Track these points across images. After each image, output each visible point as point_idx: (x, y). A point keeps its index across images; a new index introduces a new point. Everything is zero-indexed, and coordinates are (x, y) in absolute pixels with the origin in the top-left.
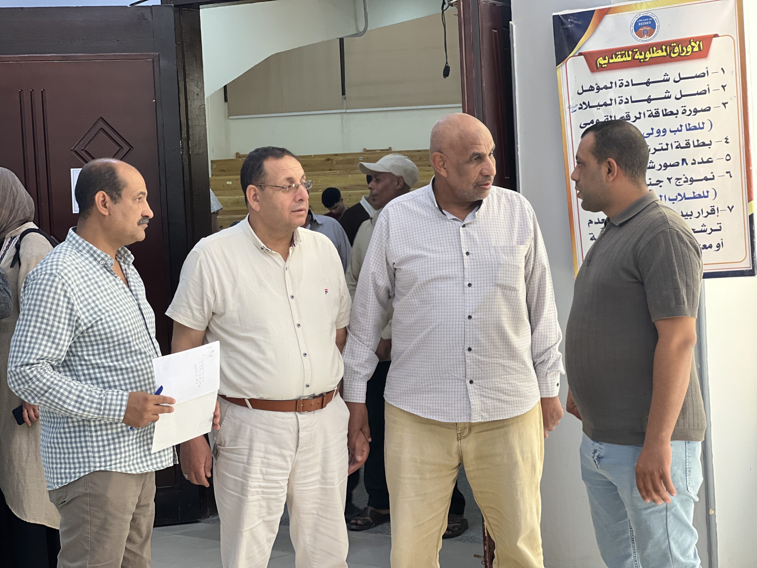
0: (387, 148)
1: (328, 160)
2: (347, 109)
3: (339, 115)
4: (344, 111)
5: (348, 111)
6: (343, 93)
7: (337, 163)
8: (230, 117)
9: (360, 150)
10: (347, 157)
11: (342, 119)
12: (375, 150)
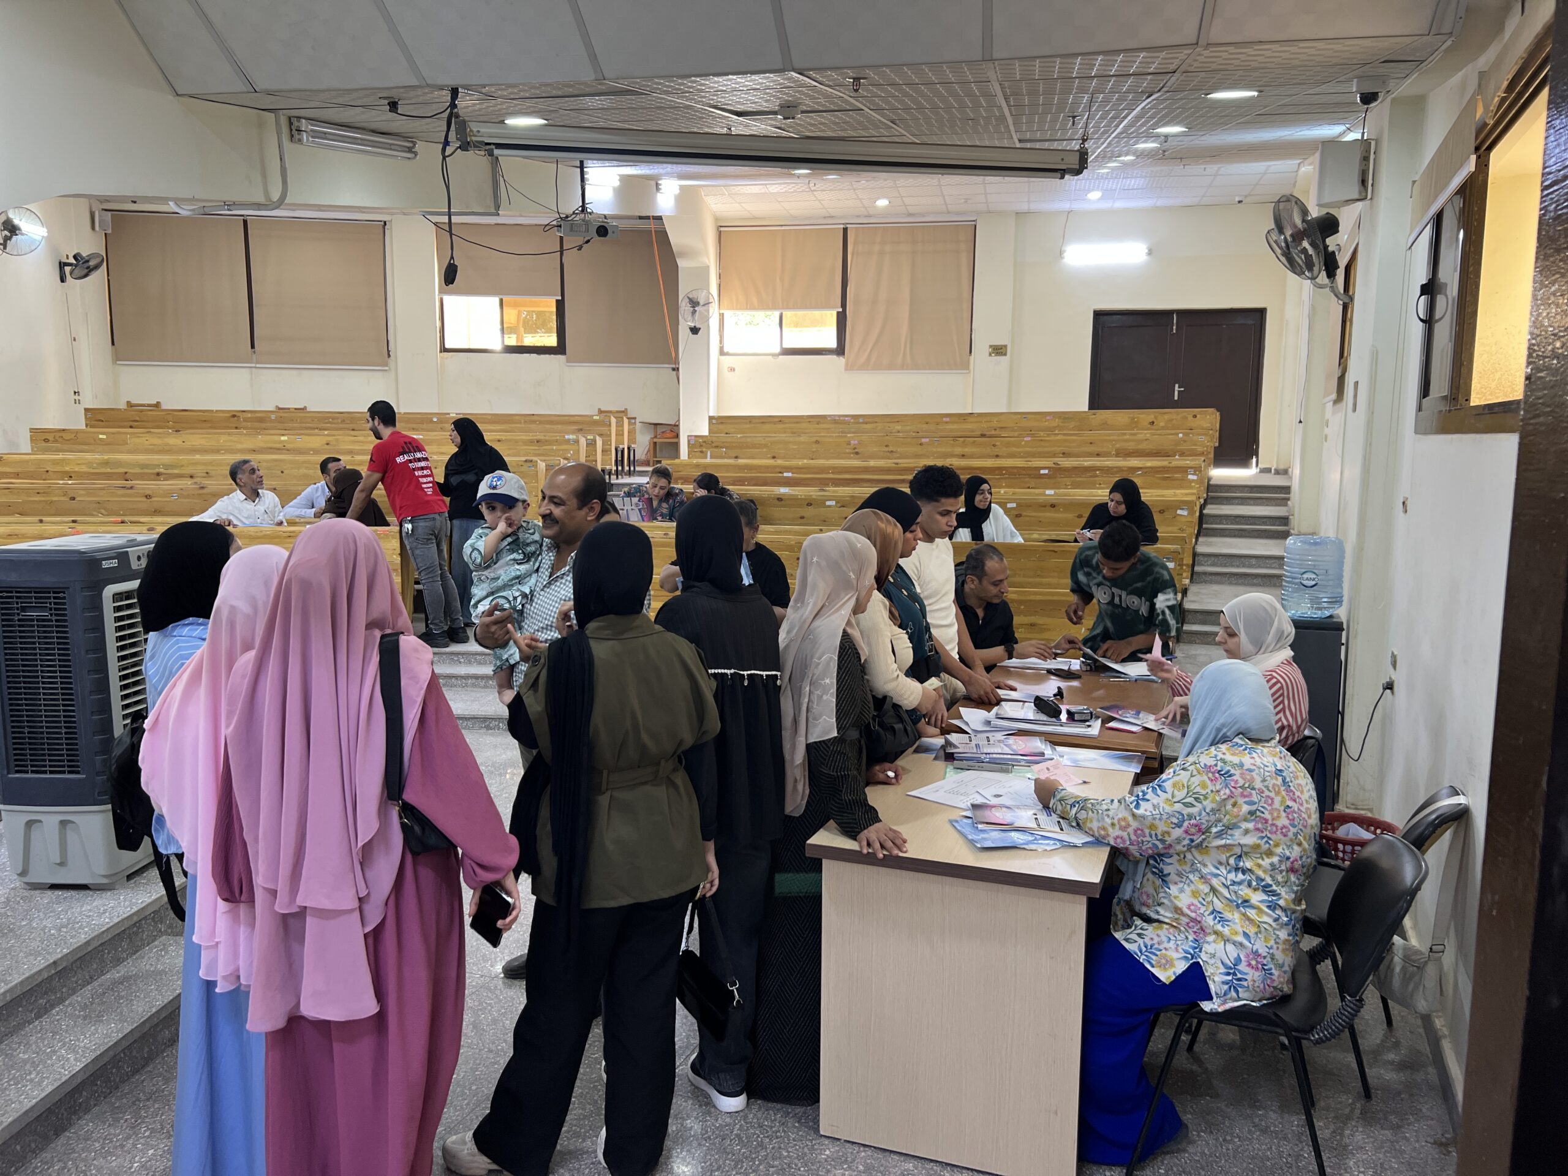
0: (302, 406)
1: (234, 416)
2: (257, 363)
3: (248, 370)
4: (253, 365)
5: (258, 366)
6: (253, 347)
7: (245, 420)
8: (118, 362)
9: (272, 408)
10: (258, 415)
11: (251, 374)
12: (289, 409)
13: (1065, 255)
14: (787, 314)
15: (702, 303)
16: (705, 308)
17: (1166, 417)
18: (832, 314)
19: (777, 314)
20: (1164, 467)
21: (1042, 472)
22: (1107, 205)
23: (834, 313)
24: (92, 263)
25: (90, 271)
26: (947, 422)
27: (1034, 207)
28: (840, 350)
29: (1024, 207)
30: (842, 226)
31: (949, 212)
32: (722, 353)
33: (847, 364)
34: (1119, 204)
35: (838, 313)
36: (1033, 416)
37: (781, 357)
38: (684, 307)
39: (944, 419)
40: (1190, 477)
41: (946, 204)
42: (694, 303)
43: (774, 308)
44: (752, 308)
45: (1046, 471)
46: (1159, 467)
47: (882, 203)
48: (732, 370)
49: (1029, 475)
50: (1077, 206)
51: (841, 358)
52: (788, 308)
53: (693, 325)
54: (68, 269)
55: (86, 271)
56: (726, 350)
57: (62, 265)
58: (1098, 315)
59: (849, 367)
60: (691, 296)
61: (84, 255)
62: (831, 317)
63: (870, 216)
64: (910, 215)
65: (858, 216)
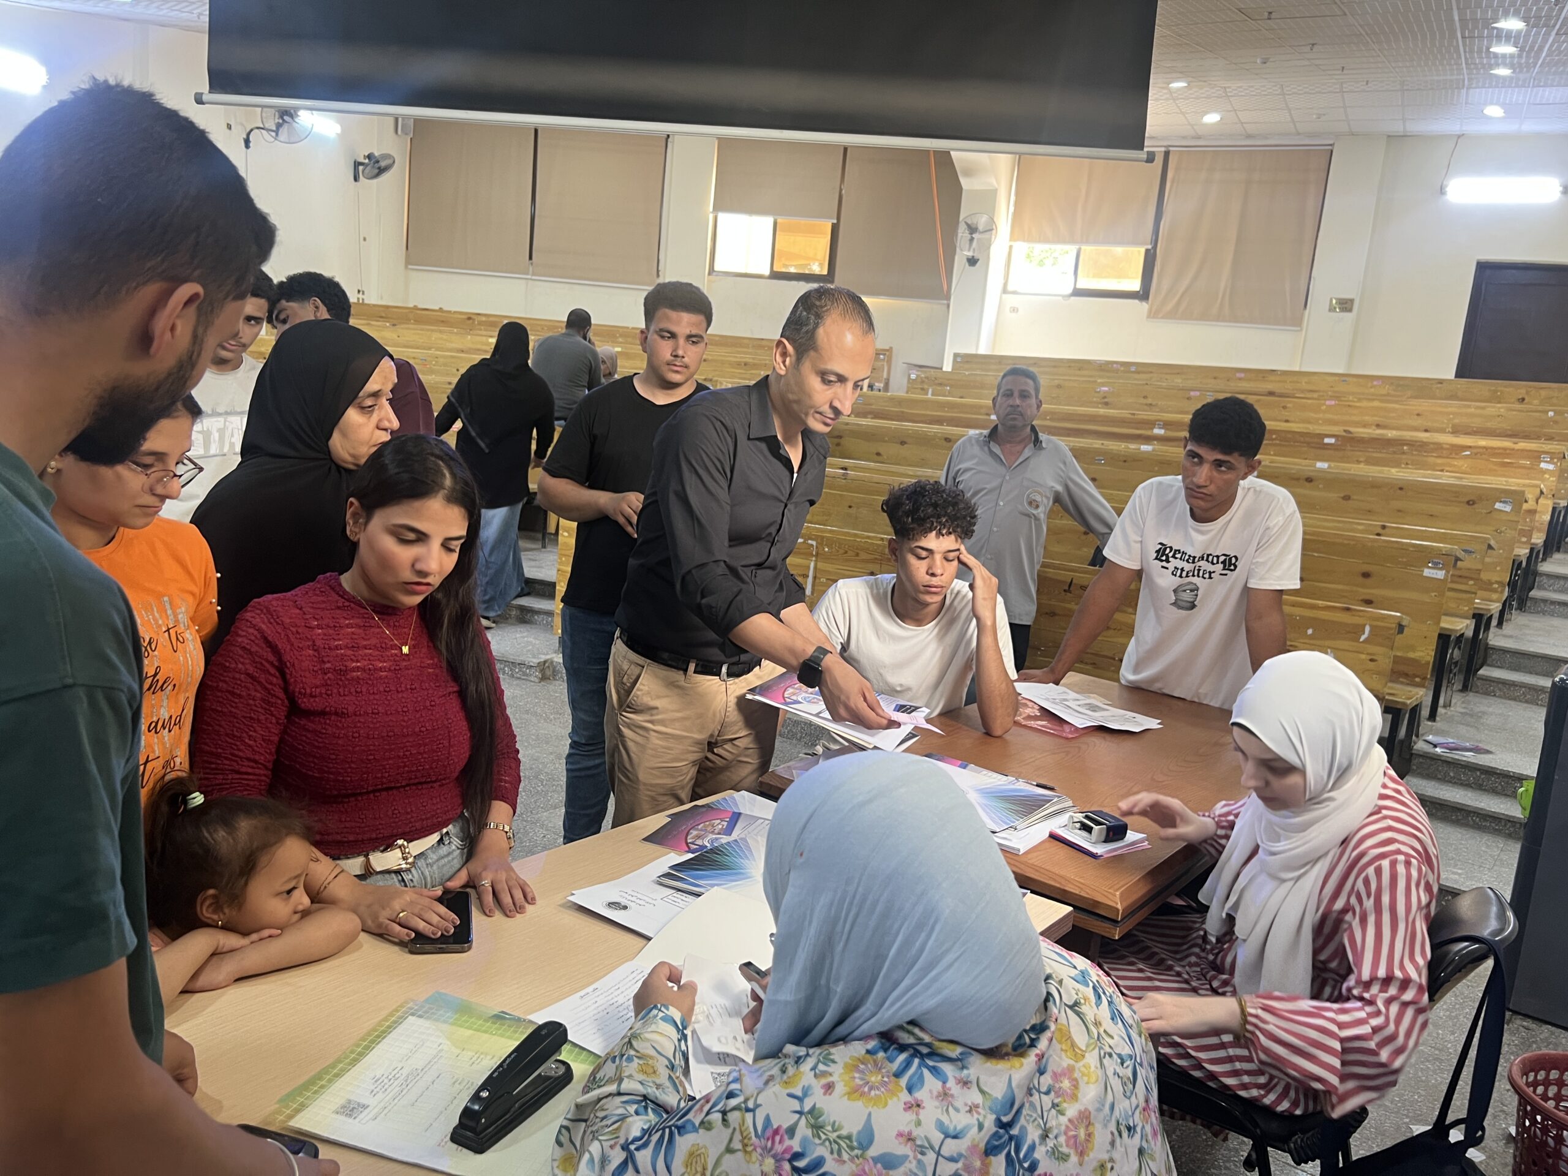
2: (533, 275)
3: (523, 281)
4: (529, 277)
5: (534, 277)
6: (531, 258)
8: (410, 267)
11: (527, 285)
13: (1448, 189)
14: (1087, 249)
15: (981, 228)
16: (986, 236)
17: (1543, 393)
18: (1139, 252)
19: (1072, 249)
20: (1505, 449)
21: (1327, 440)
22: (1511, 127)
23: (1143, 250)
24: (383, 164)
25: (381, 171)
26: (1240, 379)
27: (1414, 127)
28: (1143, 295)
29: (1397, 128)
30: (1163, 149)
31: (1299, 134)
32: (1005, 291)
33: (1150, 311)
34: (1529, 127)
35: (1147, 251)
36: (1355, 380)
37: (1073, 298)
38: (962, 232)
39: (1238, 375)
40: (1543, 465)
41: (1293, 122)
42: (972, 229)
43: (1072, 241)
44: (1046, 241)
45: (1332, 441)
46: (1499, 448)
47: (1212, 118)
48: (1014, 310)
49: (1308, 443)
50: (1472, 128)
51: (1144, 303)
52: (1087, 242)
53: (970, 254)
54: (361, 168)
55: (377, 171)
56: (1010, 288)
57: (357, 164)
58: (1483, 268)
59: (1152, 315)
60: (969, 222)
61: (376, 154)
62: (1137, 255)
63: (1199, 138)
64: (1249, 136)
65: (1184, 138)
